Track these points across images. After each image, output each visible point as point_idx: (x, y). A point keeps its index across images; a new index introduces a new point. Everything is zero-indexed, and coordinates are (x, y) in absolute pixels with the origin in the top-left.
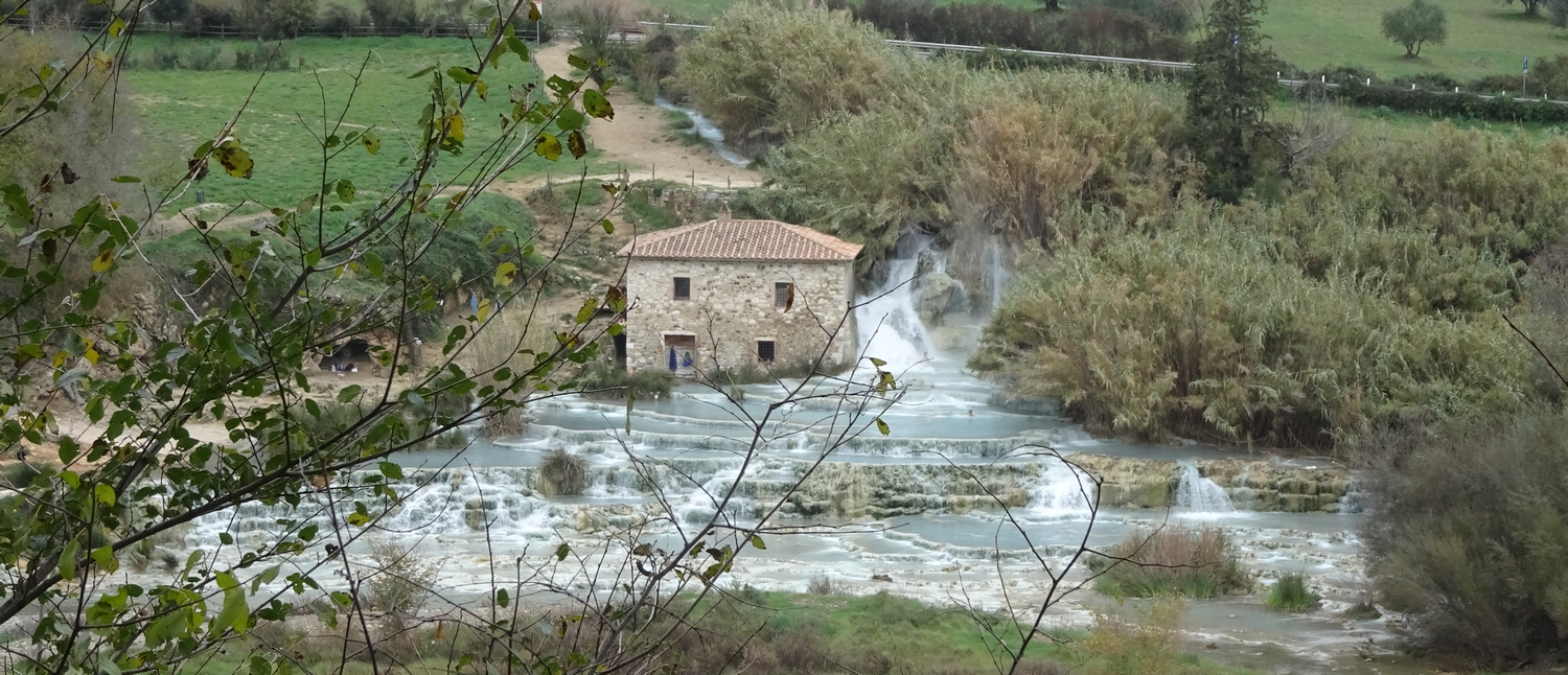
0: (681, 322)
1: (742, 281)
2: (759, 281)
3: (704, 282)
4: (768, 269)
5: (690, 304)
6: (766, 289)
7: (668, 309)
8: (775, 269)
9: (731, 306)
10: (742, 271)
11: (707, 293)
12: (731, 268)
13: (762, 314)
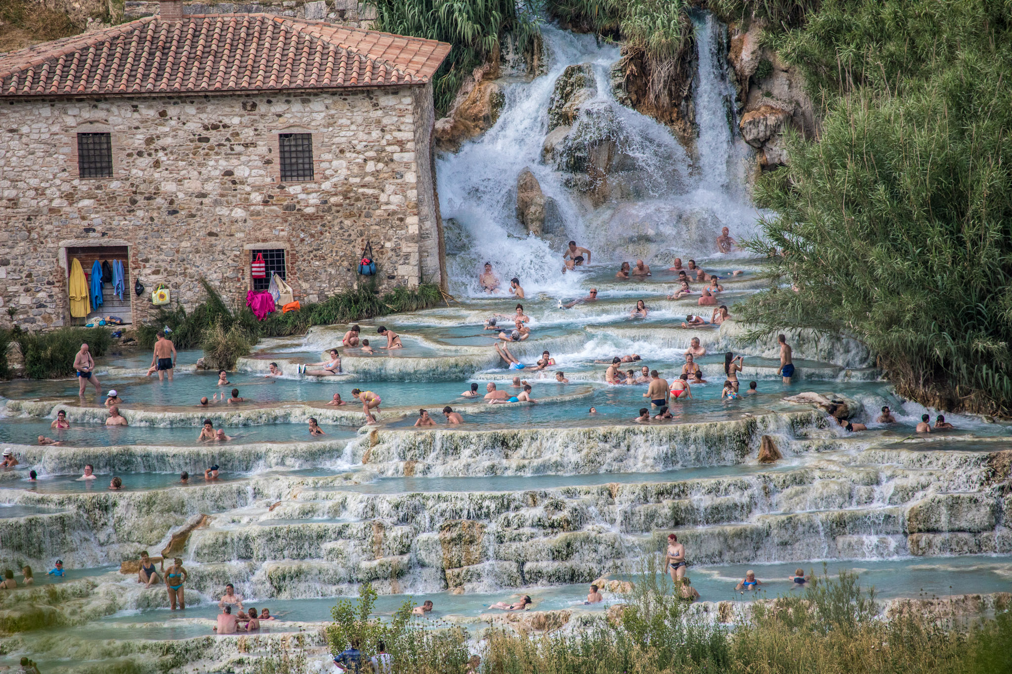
0: (96, 219)
1: (214, 136)
2: (248, 134)
3: (139, 140)
4: (262, 108)
5: (114, 185)
6: (262, 149)
7: (70, 197)
8: (279, 107)
9: (194, 185)
10: (213, 113)
11: (145, 161)
12: (191, 110)
13: (256, 197)
